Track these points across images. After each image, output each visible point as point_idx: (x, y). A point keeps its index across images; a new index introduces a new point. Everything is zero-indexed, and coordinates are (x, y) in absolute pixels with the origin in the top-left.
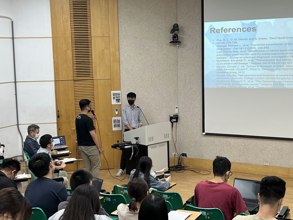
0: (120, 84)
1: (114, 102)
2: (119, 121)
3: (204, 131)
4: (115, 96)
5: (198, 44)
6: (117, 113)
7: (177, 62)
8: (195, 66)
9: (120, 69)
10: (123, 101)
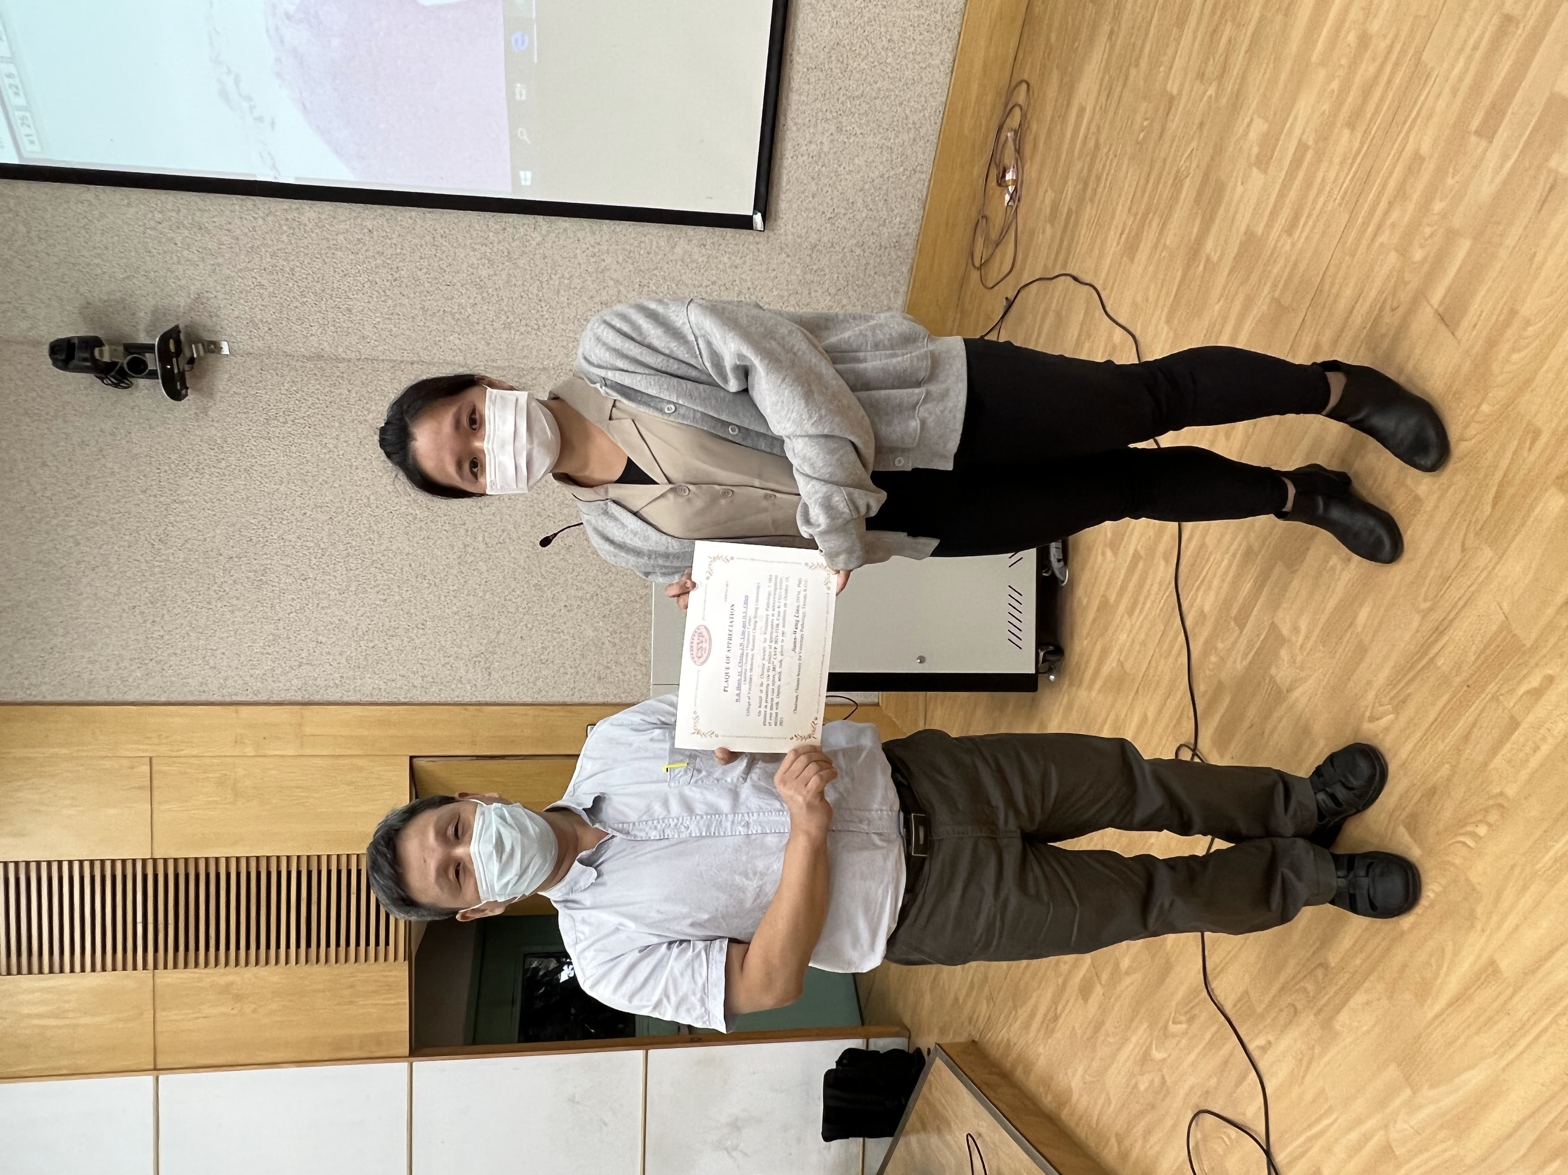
0: (441, 704)
3: (745, 223)
8: (325, 244)
10: (544, 693)
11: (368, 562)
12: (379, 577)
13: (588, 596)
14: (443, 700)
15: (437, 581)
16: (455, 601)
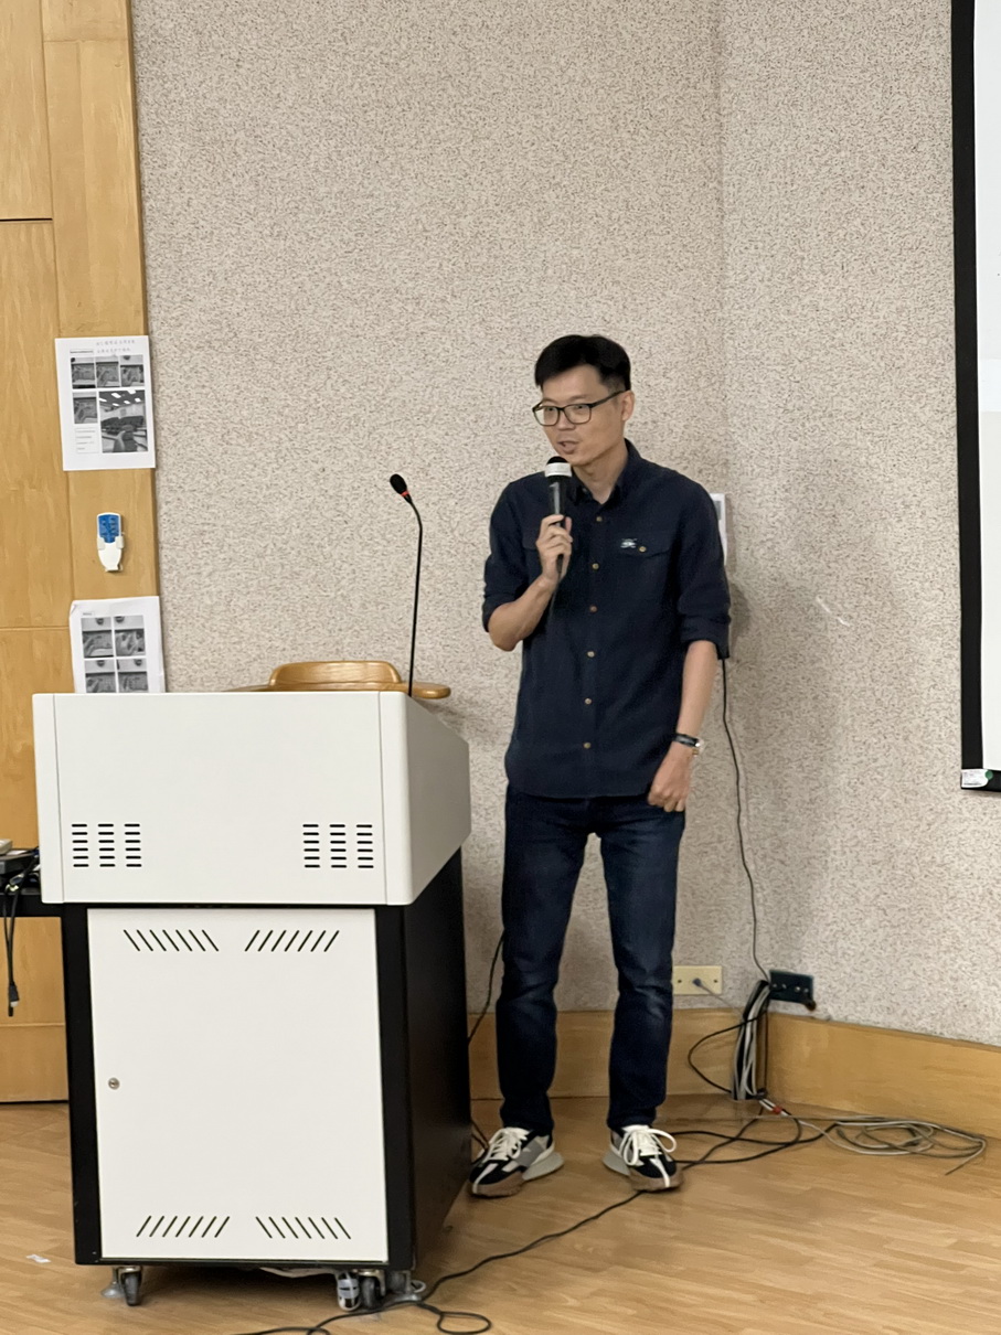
0: (144, 268)
1: (83, 449)
2: (140, 633)
3: (972, 756)
4: (96, 391)
6: (110, 554)
7: (719, 47)
8: (891, 74)
9: (144, 125)
10: (173, 440)
11: (379, 138)
12: (355, 159)
13: (343, 508)
14: (150, 271)
15: (355, 255)
16: (322, 285)
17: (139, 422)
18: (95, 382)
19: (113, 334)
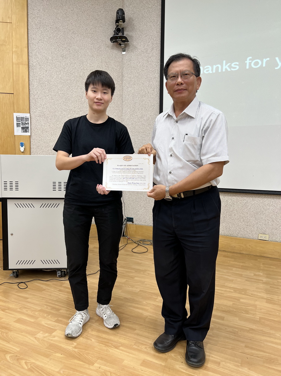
0: (29, 103)
1: (18, 131)
4: (21, 122)
5: (155, 43)
6: (22, 149)
8: (150, 79)
10: (33, 131)
17: (28, 128)
18: (20, 121)
19: (24, 113)
